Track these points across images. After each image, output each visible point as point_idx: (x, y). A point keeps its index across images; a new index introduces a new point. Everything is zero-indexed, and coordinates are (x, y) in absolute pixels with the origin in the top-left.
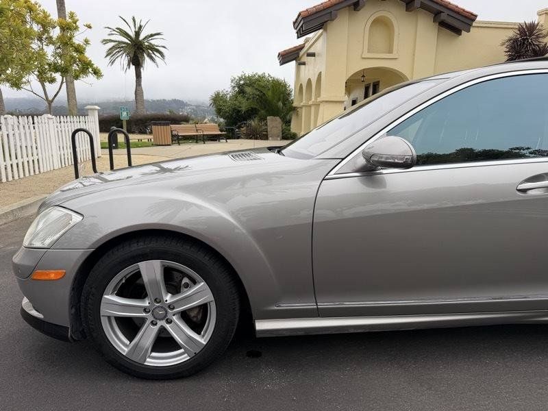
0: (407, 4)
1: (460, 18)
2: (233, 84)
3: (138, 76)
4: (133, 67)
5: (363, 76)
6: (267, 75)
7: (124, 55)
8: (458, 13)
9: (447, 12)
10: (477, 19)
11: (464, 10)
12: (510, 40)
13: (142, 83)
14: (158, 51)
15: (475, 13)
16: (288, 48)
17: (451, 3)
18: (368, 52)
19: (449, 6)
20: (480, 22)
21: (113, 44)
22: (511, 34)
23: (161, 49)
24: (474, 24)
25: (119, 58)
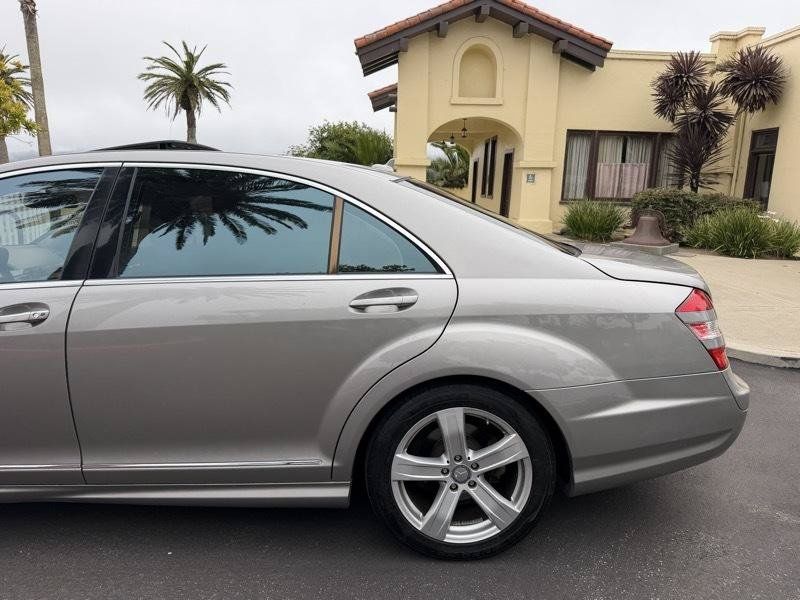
0: (514, 27)
1: (588, 47)
2: (312, 137)
3: (191, 123)
4: (184, 112)
5: (464, 130)
6: (360, 125)
7: (171, 95)
8: (584, 40)
9: (568, 38)
10: (613, 48)
11: (592, 36)
12: (660, 78)
13: (197, 135)
14: (219, 89)
15: (608, 39)
16: (380, 88)
17: (574, 25)
18: (460, 96)
19: (571, 30)
20: (617, 52)
21: (155, 80)
22: (664, 69)
23: (224, 87)
24: (609, 55)
25: (165, 99)
